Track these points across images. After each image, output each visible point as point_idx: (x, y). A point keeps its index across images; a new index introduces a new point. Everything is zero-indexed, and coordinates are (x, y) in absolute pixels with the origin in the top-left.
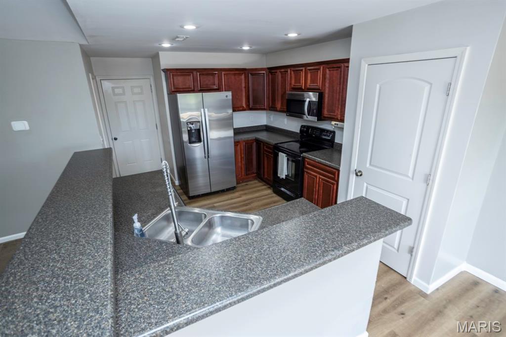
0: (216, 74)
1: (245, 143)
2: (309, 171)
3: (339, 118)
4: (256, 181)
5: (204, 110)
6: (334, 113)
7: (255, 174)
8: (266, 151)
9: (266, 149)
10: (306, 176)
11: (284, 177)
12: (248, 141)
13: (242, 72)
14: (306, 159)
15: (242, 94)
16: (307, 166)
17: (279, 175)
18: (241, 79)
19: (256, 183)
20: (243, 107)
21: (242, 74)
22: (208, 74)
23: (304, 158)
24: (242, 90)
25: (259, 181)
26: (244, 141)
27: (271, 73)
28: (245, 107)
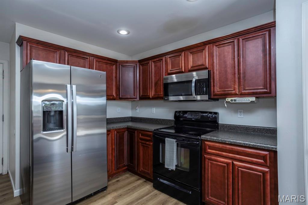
0: (87, 58)
1: (117, 132)
2: (213, 157)
3: (238, 93)
4: (127, 175)
5: (71, 87)
6: (230, 87)
7: (126, 167)
8: (141, 139)
9: (142, 137)
10: (208, 164)
11: (174, 168)
12: (119, 129)
13: (113, 63)
14: (206, 143)
15: (112, 84)
16: (209, 150)
17: (166, 167)
18: (112, 69)
19: (127, 178)
20: (113, 96)
21: (114, 65)
22: (77, 57)
23: (203, 141)
24: (112, 80)
25: (130, 175)
26: (116, 130)
27: (143, 65)
28: (115, 96)
